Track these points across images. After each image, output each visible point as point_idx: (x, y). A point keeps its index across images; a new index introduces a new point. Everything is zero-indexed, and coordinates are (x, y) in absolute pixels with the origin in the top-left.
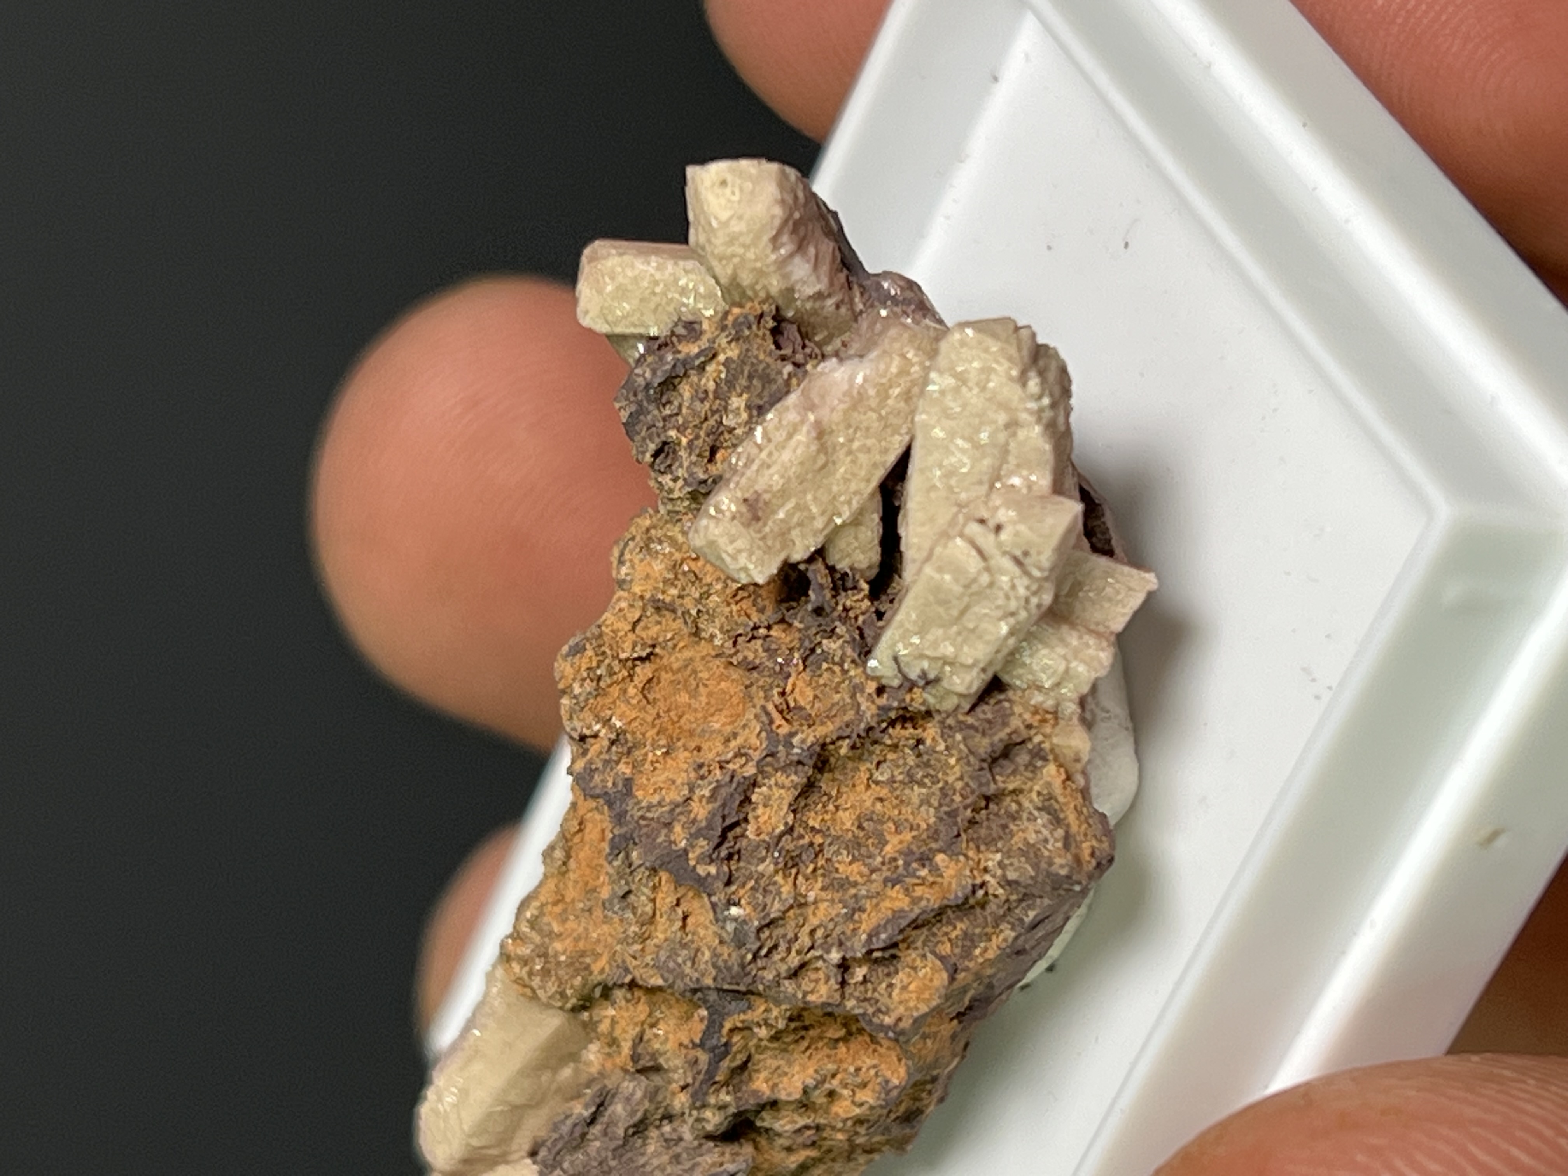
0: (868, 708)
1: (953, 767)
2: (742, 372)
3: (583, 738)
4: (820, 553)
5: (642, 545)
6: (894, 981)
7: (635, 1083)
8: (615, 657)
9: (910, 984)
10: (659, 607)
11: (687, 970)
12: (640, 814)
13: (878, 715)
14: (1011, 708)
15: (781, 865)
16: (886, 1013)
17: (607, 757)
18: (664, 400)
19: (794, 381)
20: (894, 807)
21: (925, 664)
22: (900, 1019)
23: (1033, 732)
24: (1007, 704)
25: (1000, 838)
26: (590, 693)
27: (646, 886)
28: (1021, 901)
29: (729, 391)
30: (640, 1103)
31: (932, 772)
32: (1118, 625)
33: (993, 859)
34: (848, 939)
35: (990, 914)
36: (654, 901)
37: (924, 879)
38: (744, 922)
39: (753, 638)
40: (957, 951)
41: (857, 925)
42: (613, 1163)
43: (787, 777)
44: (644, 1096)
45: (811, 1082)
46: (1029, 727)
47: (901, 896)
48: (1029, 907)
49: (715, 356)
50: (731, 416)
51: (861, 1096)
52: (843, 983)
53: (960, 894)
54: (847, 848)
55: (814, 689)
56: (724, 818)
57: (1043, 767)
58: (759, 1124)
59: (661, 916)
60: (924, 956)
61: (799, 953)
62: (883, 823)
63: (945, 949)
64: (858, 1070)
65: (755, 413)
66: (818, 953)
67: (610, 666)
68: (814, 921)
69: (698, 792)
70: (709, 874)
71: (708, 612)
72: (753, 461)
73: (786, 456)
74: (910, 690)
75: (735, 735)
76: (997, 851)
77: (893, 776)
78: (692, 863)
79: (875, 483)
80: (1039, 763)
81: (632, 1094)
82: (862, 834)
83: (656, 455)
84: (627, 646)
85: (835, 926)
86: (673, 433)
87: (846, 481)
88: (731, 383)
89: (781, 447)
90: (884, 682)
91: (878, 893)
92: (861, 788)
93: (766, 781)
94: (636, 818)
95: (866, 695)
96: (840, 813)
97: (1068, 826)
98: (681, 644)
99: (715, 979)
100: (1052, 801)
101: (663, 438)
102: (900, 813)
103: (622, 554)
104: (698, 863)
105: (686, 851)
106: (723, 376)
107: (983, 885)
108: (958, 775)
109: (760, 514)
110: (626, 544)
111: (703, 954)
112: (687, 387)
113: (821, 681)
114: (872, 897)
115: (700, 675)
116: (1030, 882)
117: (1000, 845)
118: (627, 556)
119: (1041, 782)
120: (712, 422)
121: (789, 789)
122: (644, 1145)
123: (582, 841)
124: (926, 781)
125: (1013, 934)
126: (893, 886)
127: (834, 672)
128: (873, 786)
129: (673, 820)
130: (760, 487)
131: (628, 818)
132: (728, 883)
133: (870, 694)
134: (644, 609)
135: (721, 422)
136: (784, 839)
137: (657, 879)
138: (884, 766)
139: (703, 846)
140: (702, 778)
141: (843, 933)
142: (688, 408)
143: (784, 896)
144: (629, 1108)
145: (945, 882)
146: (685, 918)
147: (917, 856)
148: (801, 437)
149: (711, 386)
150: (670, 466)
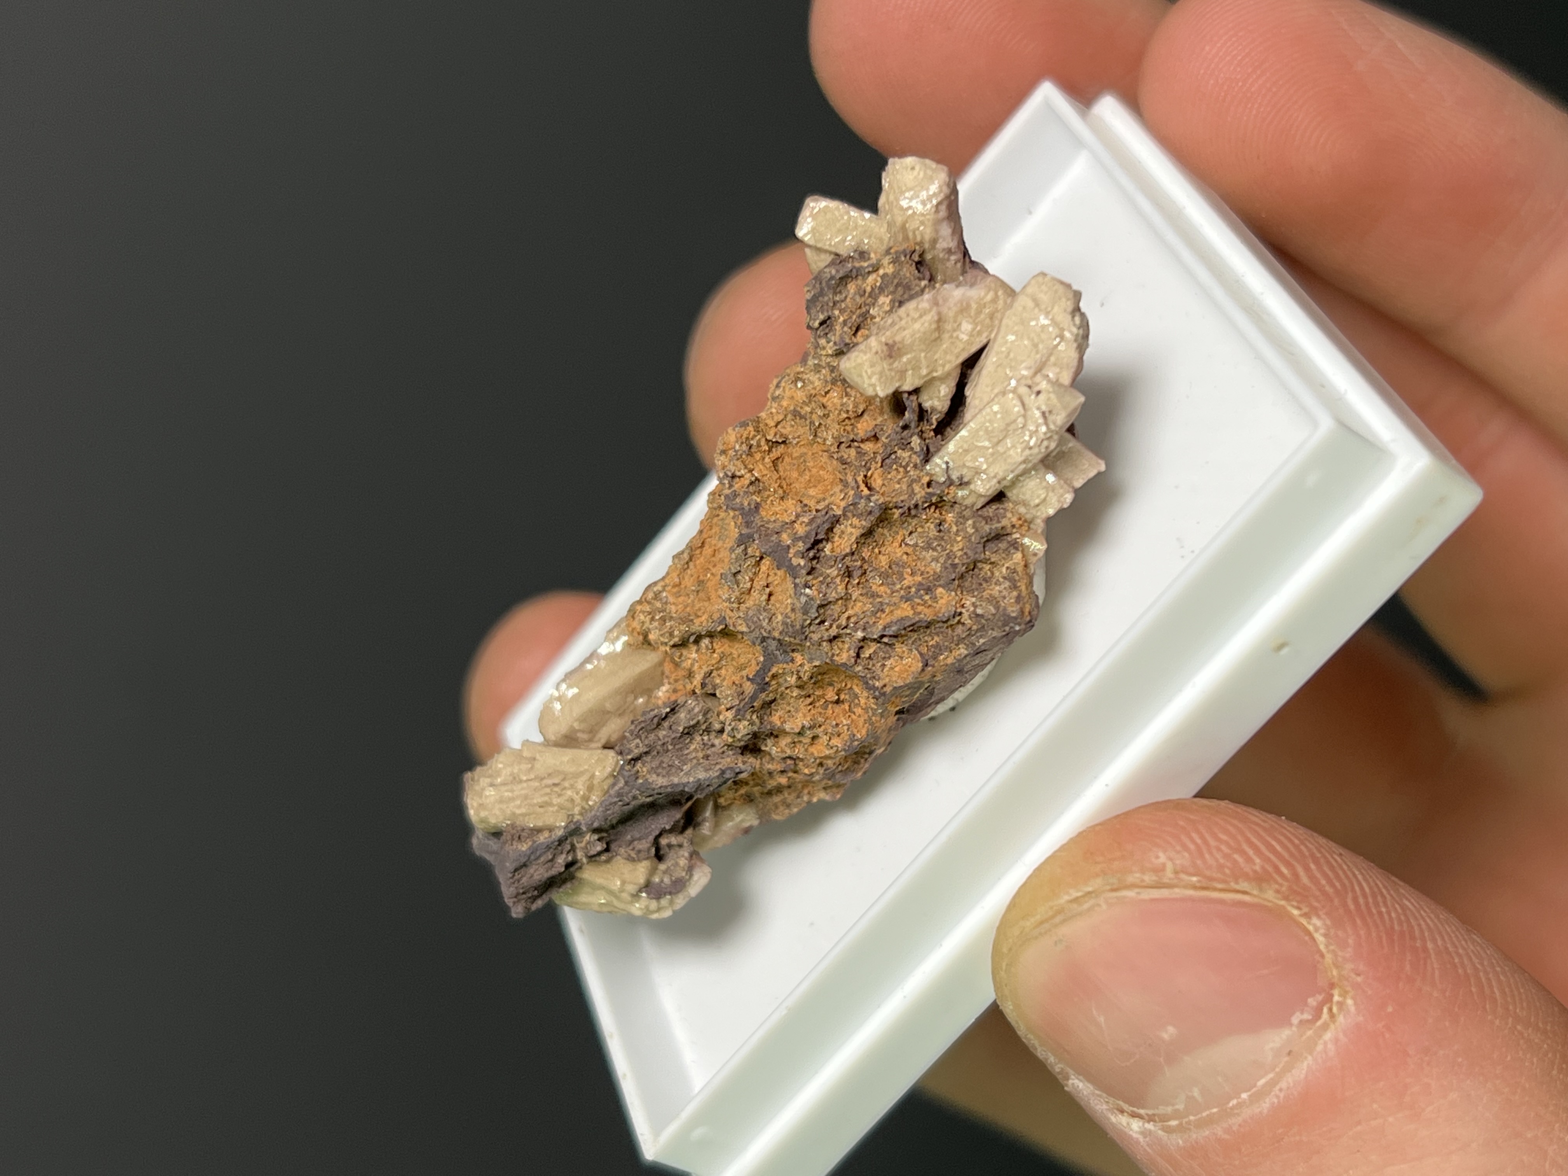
0: (920, 492)
1: (959, 542)
2: (892, 282)
3: (733, 477)
4: (916, 391)
5: (794, 379)
6: (886, 663)
7: (697, 702)
8: (764, 436)
9: (895, 667)
10: (796, 414)
11: (765, 624)
12: (762, 523)
13: (925, 497)
14: (1005, 513)
15: (842, 572)
16: (878, 680)
17: (746, 490)
18: (838, 290)
19: (927, 290)
20: (913, 561)
21: (965, 471)
22: (885, 686)
23: (1014, 530)
24: (1002, 511)
25: (977, 589)
26: (745, 452)
27: (751, 570)
28: (977, 631)
29: (880, 293)
30: (697, 715)
31: (943, 543)
32: (1078, 484)
33: (969, 601)
34: (871, 626)
35: (957, 635)
36: (752, 580)
37: (926, 602)
38: (812, 599)
39: (850, 446)
40: (930, 653)
41: (878, 620)
42: (670, 747)
43: (860, 521)
44: (700, 712)
45: (807, 724)
46: (1013, 526)
47: (909, 609)
48: (981, 637)
49: (877, 270)
50: (876, 309)
51: (835, 741)
52: (858, 656)
53: (946, 615)
54: (880, 576)
55: (883, 480)
56: (817, 534)
57: (1014, 553)
58: (763, 748)
59: (755, 592)
60: (911, 650)
61: (838, 627)
62: (904, 567)
63: (924, 650)
64: (837, 725)
65: (897, 304)
66: (848, 631)
67: (759, 441)
68: (850, 612)
69: (801, 519)
70: (799, 564)
71: (825, 426)
72: (896, 324)
73: (917, 326)
74: (950, 486)
75: (824, 499)
76: (973, 597)
77: (917, 543)
78: (790, 555)
79: (961, 359)
80: (1012, 551)
81: (693, 709)
82: (890, 571)
83: (821, 324)
84: (772, 432)
85: (864, 617)
86: (837, 312)
87: (946, 353)
88: (881, 289)
89: (914, 320)
90: (934, 478)
91: (895, 604)
92: (896, 544)
93: (845, 521)
94: (759, 525)
95: (920, 484)
96: (881, 556)
97: (1021, 591)
98: (802, 443)
99: (781, 633)
100: (1015, 574)
101: (830, 313)
102: (916, 565)
103: (779, 382)
104: (794, 556)
105: (789, 547)
106: (878, 284)
107: (960, 614)
108: (960, 547)
109: (894, 354)
110: (784, 377)
111: (777, 618)
112: (854, 286)
113: (889, 476)
114: (892, 605)
115: (808, 464)
116: (990, 617)
117: (976, 593)
118: (783, 384)
119: (1011, 562)
120: (864, 310)
121: (859, 528)
122: (690, 742)
123: (701, 553)
124: (939, 548)
125: (966, 652)
126: (906, 602)
127: (899, 472)
128: (903, 545)
129: (782, 531)
130: (898, 338)
131: (754, 525)
132: (809, 573)
133: (923, 484)
134: (786, 416)
135: (869, 312)
136: (847, 558)
137: (758, 569)
138: (914, 535)
139: (801, 546)
140: (805, 512)
141: (868, 622)
142: (851, 299)
143: (839, 591)
144: (688, 716)
145: (938, 606)
146: (770, 595)
147: (925, 587)
148: (928, 318)
149: (869, 289)
150: (827, 334)
